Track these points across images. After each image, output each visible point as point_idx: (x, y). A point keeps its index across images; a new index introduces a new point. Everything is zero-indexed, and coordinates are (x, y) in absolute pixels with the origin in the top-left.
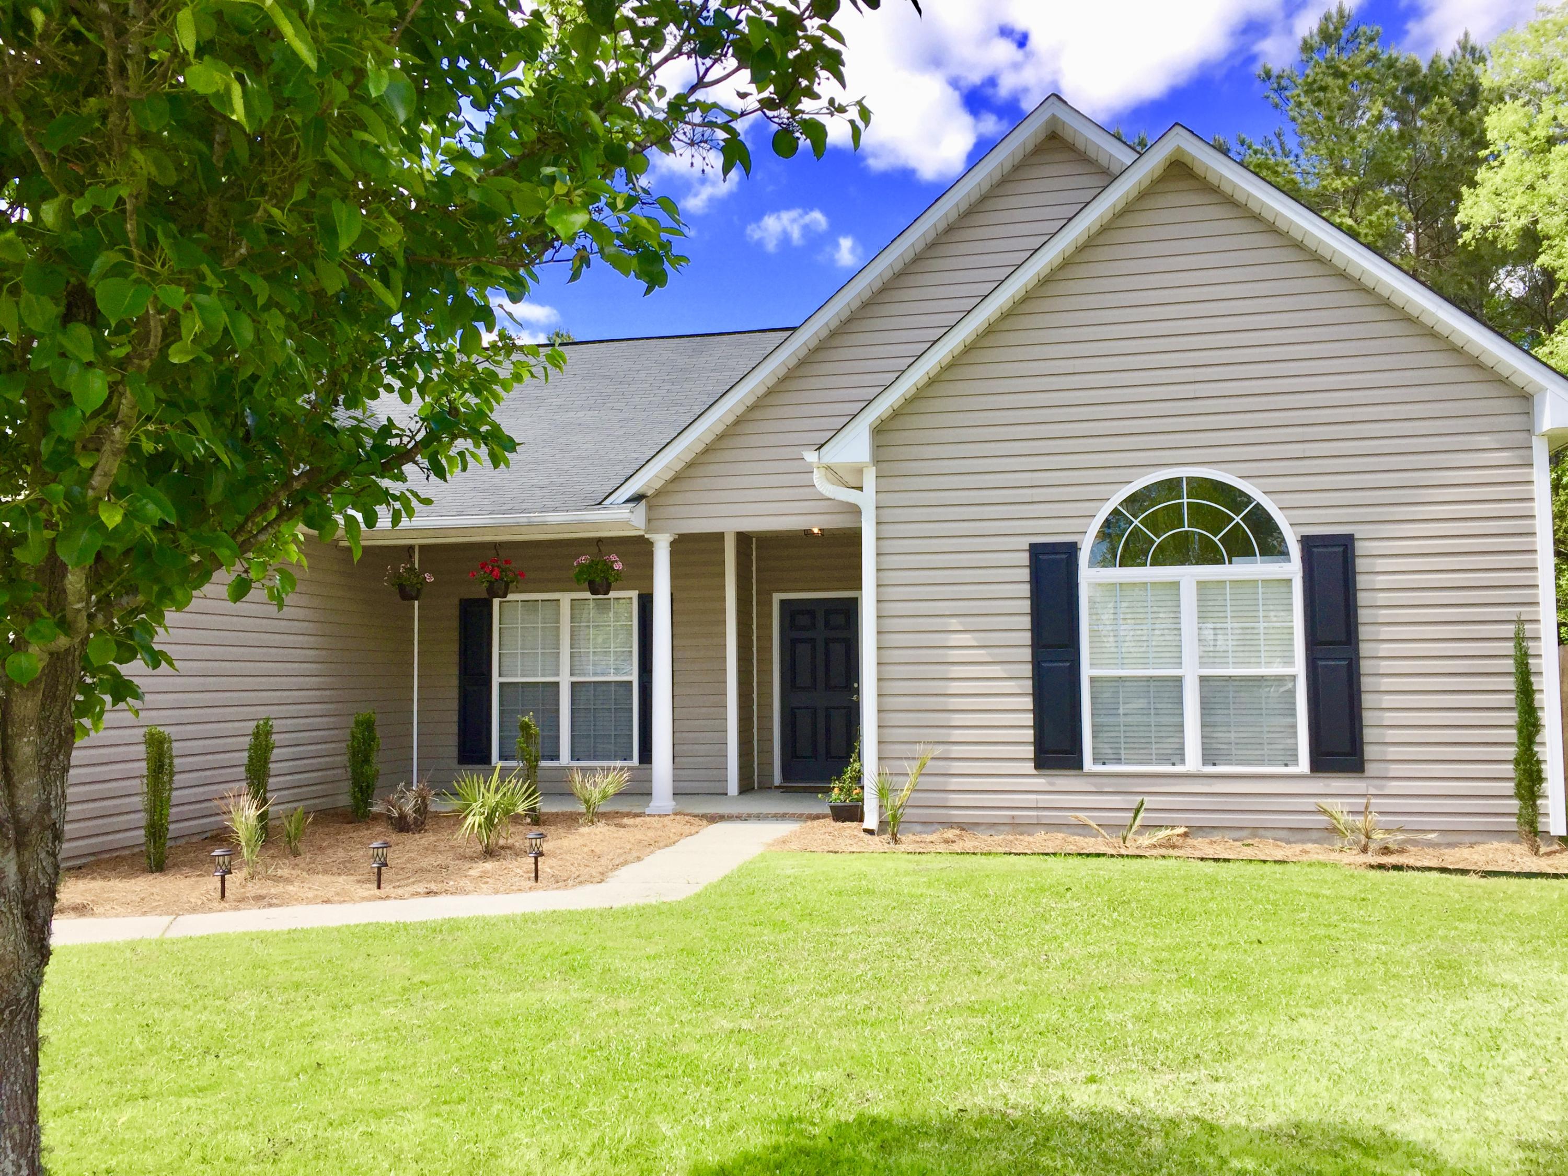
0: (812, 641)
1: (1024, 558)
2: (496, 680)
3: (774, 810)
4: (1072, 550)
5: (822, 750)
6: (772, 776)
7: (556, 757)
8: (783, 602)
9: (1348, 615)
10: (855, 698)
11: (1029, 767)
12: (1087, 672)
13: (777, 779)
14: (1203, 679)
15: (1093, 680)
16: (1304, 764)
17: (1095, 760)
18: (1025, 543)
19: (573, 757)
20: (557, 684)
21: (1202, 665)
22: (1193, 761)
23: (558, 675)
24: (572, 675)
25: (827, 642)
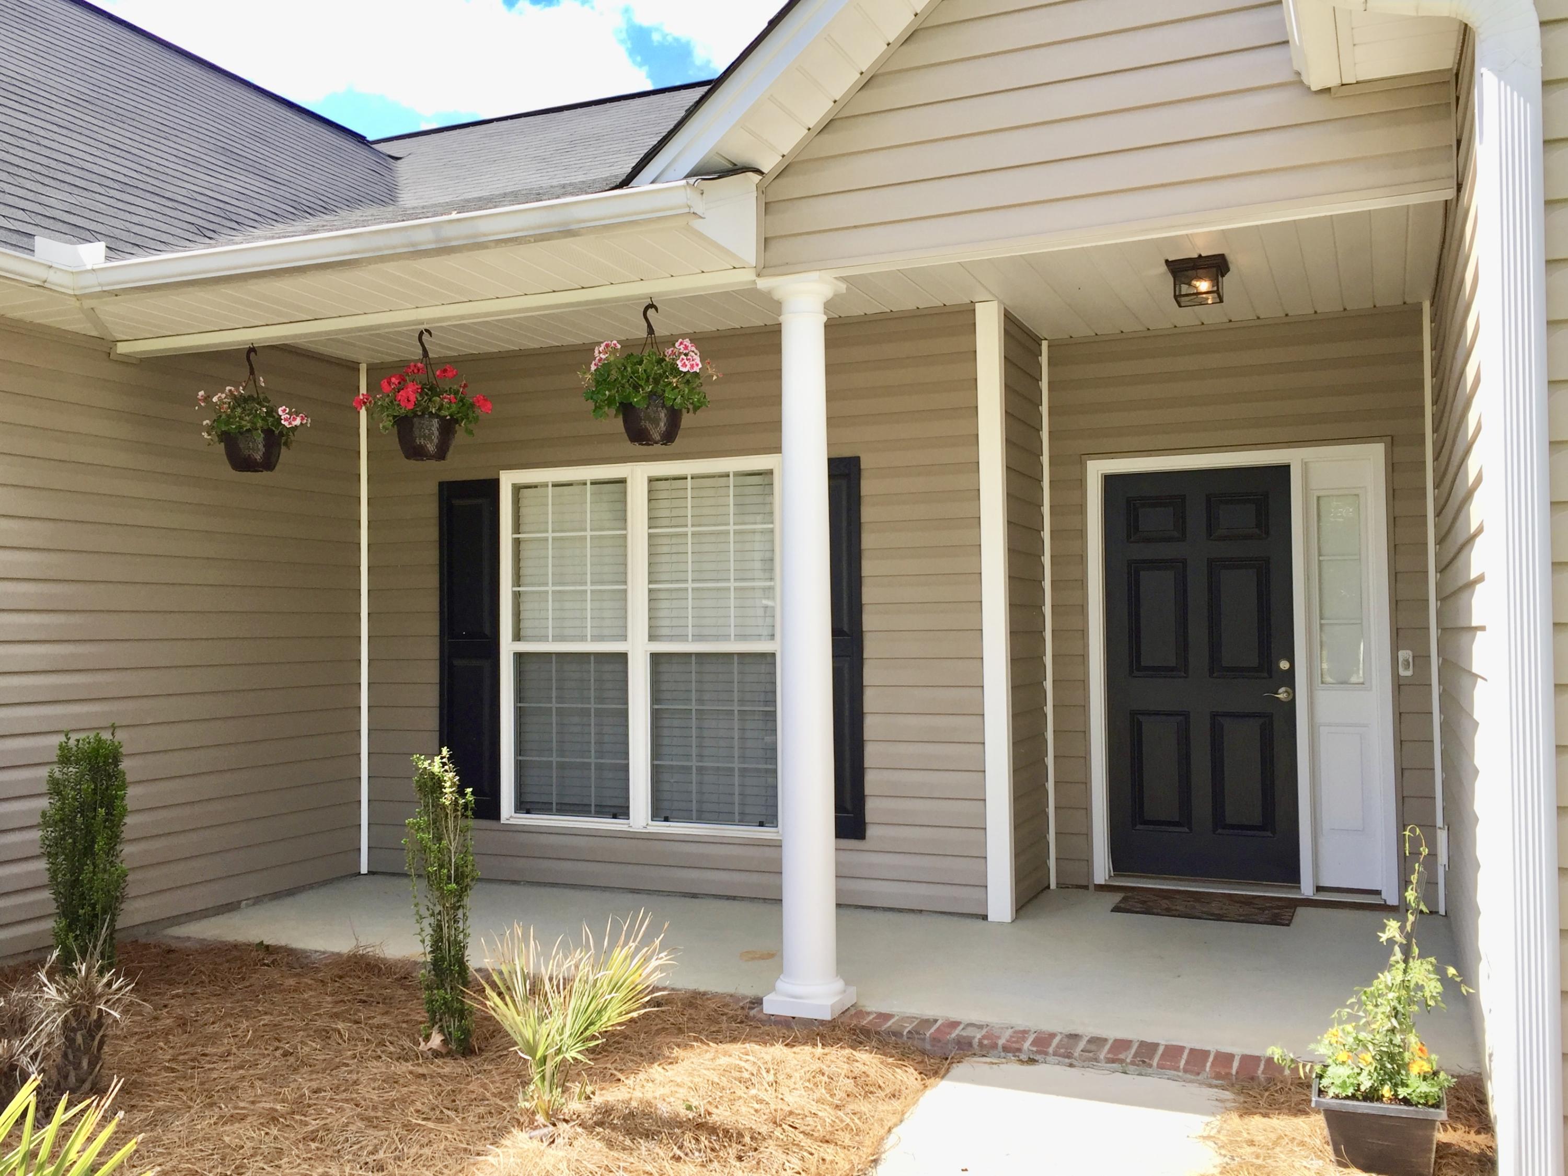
0: (1179, 566)
2: (508, 648)
5: (1202, 807)
6: (1089, 862)
7: (622, 811)
8: (1111, 482)
10: (1282, 694)
13: (1101, 870)
19: (659, 812)
20: (622, 658)
23: (624, 638)
24: (652, 637)
25: (1214, 566)
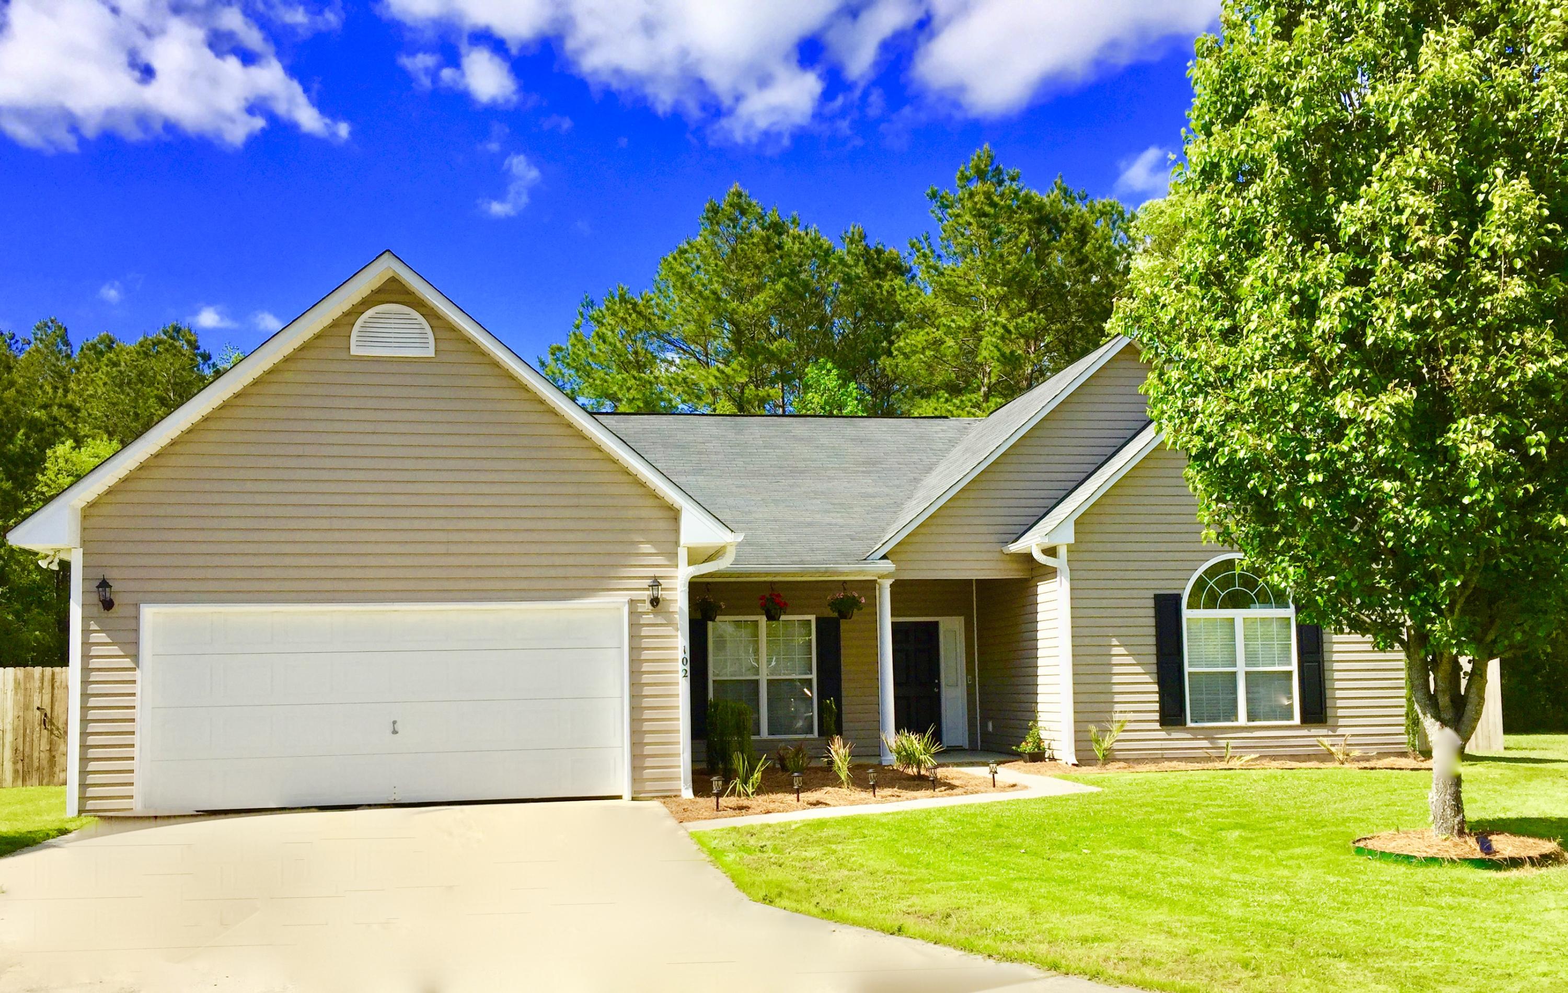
1: (1151, 603)
2: (711, 678)
3: (966, 760)
4: (1177, 598)
7: (758, 734)
9: (1318, 637)
11: (1157, 726)
12: (1187, 669)
14: (1247, 673)
15: (1190, 673)
16: (1297, 720)
17: (1192, 721)
18: (1151, 594)
20: (756, 681)
21: (1247, 665)
22: (1242, 719)
23: (757, 674)
24: (768, 674)
25: (916, 652)
